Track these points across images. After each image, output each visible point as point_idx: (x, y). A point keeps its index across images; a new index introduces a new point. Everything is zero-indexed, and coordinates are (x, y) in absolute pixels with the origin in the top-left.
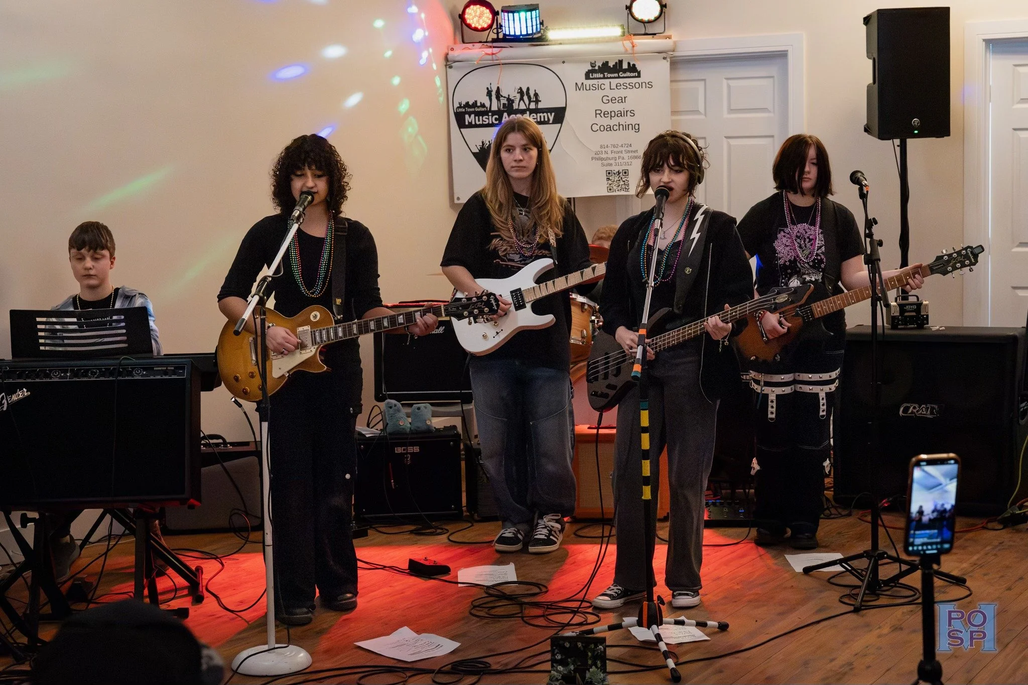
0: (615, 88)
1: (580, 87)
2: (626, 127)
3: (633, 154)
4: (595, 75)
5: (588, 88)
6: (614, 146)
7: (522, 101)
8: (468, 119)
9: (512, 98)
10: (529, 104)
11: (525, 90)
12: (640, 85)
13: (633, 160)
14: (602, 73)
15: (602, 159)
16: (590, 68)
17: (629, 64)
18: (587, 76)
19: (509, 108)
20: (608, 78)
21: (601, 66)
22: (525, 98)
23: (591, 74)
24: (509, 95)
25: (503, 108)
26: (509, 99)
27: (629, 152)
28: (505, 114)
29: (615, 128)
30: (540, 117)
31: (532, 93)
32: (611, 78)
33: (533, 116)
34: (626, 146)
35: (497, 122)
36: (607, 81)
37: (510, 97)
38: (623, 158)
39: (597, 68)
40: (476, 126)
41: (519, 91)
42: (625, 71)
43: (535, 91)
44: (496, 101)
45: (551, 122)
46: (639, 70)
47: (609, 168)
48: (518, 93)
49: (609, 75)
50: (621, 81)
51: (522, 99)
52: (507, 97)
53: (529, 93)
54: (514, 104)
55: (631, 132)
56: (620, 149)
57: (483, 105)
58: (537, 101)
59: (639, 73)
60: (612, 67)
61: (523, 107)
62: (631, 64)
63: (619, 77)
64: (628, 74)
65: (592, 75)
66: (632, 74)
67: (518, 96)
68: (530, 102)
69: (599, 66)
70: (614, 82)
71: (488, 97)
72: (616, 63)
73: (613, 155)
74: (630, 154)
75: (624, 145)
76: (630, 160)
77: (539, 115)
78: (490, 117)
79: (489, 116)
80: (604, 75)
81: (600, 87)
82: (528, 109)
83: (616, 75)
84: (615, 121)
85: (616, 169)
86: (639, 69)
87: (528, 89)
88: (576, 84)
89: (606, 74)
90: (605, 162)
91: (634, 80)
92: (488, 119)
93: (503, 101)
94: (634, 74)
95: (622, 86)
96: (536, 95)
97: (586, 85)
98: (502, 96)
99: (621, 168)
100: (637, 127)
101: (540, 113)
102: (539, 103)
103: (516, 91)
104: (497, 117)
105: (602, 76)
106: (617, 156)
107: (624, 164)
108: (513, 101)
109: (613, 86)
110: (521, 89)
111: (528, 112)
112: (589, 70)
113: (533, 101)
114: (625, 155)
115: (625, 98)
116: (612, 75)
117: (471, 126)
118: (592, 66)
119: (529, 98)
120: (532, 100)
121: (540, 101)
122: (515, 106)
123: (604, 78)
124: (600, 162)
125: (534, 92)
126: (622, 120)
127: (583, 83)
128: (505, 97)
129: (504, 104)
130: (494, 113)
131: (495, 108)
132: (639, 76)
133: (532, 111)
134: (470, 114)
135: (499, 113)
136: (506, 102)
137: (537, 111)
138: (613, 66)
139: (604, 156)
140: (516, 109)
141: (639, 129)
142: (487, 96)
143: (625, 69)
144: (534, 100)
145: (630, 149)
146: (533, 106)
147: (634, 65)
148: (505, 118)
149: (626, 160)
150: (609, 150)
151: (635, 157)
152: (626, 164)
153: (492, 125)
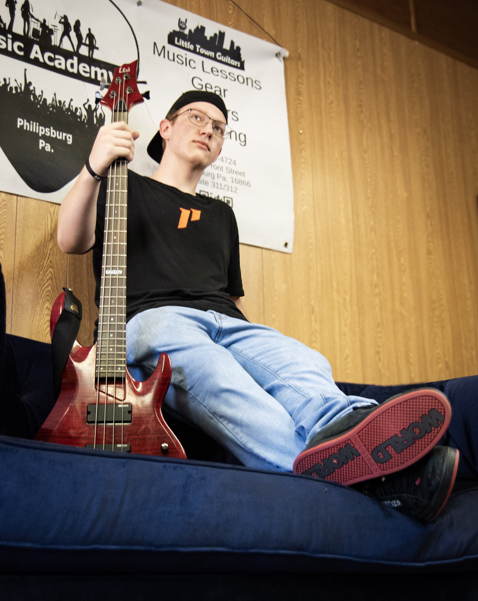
0: (210, 71)
1: (159, 52)
3: (239, 177)
4: (182, 43)
5: (171, 57)
7: (66, 38)
9: (50, 27)
10: (79, 47)
11: (72, 23)
12: (246, 80)
13: (238, 186)
14: (193, 43)
16: (177, 29)
17: (232, 43)
18: (172, 40)
19: (43, 39)
20: (199, 54)
21: (193, 31)
22: (73, 34)
23: (176, 39)
24: (45, 21)
25: (33, 35)
26: (43, 25)
27: (231, 171)
28: (36, 48)
30: (96, 73)
31: (84, 33)
32: (203, 55)
33: (84, 67)
34: (228, 161)
35: (22, 53)
36: (198, 59)
37: (47, 24)
38: (224, 179)
39: (186, 32)
41: (63, 20)
42: (225, 53)
43: (89, 30)
44: (22, 20)
46: (242, 60)
48: (60, 22)
49: (203, 51)
50: (220, 66)
51: (66, 33)
52: (42, 21)
53: (79, 30)
54: (53, 37)
58: (92, 47)
59: (242, 64)
60: (208, 39)
61: (66, 45)
62: (236, 45)
63: (215, 59)
64: (228, 59)
65: (178, 41)
66: (233, 62)
68: (80, 43)
69: (190, 31)
70: (209, 64)
71: (8, 9)
72: (215, 35)
74: (235, 176)
75: (224, 160)
76: (234, 185)
77: (93, 69)
78: (10, 41)
79: (7, 38)
80: (195, 48)
81: (188, 63)
82: (76, 53)
83: (212, 54)
85: (214, 192)
86: (243, 58)
87: (78, 23)
88: (155, 44)
89: (198, 47)
91: (237, 72)
92: (6, 42)
94: (236, 62)
95: (220, 73)
96: (90, 36)
97: (168, 52)
98: (33, 17)
99: (221, 194)
100: (242, 138)
101: (95, 66)
102: (95, 51)
103: (58, 19)
104: (22, 45)
105: (192, 47)
107: (226, 187)
108: (51, 32)
109: (208, 68)
110: (65, 17)
111: (76, 59)
112: (174, 31)
113: (85, 44)
114: (228, 176)
115: (224, 91)
116: (207, 53)
118: (180, 27)
119: (79, 36)
120: (84, 41)
121: (97, 48)
122: (55, 40)
123: (194, 51)
125: (88, 32)
127: (164, 47)
128: (38, 20)
129: (35, 31)
130: (16, 37)
131: (18, 28)
132: (242, 67)
133: (82, 59)
135: (26, 41)
136: (40, 29)
137: (91, 61)
138: (211, 38)
140: (55, 46)
141: (245, 141)
142: (6, 5)
143: (225, 50)
144: (87, 42)
145: (232, 167)
146: (84, 51)
147: (238, 49)
148: (36, 53)
149: (230, 184)
151: (242, 182)
152: (228, 188)
153: (12, 54)
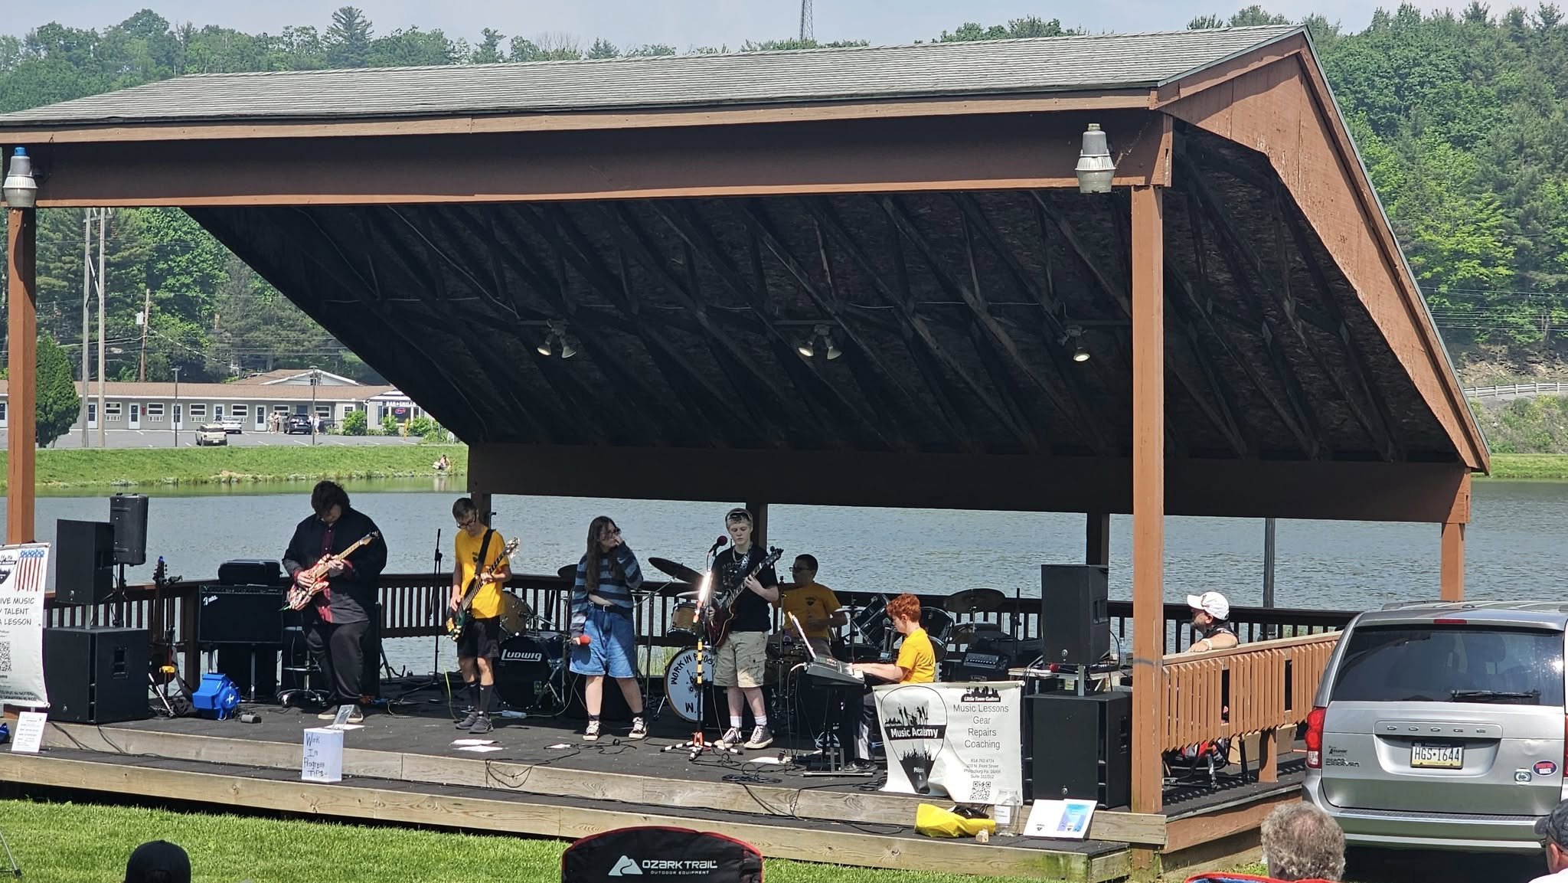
2: (990, 745)
3: (996, 769)
4: (968, 699)
6: (981, 760)
8: (894, 732)
13: (994, 774)
15: (972, 772)
16: (965, 693)
17: (992, 689)
18: (963, 700)
19: (914, 724)
23: (965, 698)
27: (991, 766)
28: (913, 729)
29: (983, 745)
36: (977, 704)
40: (898, 738)
42: (990, 696)
45: (936, 736)
46: (999, 695)
47: (976, 779)
51: (921, 716)
55: (994, 749)
56: (985, 763)
57: (899, 722)
63: (986, 701)
64: (992, 699)
67: (918, 714)
69: (972, 691)
73: (981, 769)
74: (992, 769)
81: (972, 709)
83: (983, 699)
84: (983, 738)
85: (982, 780)
88: (954, 706)
90: (974, 775)
93: (910, 718)
94: (997, 698)
99: (985, 780)
106: (983, 769)
109: (981, 708)
112: (963, 695)
114: (989, 770)
115: (989, 719)
117: (895, 738)
118: (967, 691)
123: (975, 701)
124: (970, 774)
126: (987, 739)
130: (907, 728)
131: (906, 725)
134: (893, 728)
135: (909, 728)
138: (982, 691)
139: (974, 769)
141: (998, 746)
145: (992, 764)
146: (926, 722)
149: (989, 774)
150: (978, 764)
151: (996, 772)
152: (989, 777)
153: (907, 738)
